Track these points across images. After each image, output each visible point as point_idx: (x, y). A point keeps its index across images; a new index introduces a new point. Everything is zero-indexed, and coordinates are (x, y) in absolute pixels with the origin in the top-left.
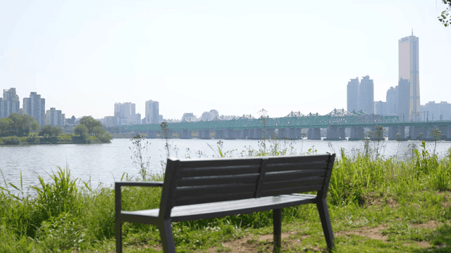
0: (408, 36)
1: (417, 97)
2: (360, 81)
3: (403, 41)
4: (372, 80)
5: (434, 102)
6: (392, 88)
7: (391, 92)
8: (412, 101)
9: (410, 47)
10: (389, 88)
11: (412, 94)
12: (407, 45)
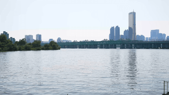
0: (132, 12)
2: (115, 28)
3: (130, 13)
4: (119, 27)
6: (126, 30)
7: (125, 32)
8: (133, 35)
9: (133, 16)
10: (125, 30)
12: (132, 15)
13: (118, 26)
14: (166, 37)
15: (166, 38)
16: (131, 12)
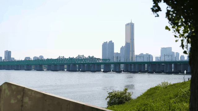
1: (133, 51)
2: (108, 43)
3: (127, 25)
4: (113, 43)
5: (143, 54)
6: (123, 46)
7: (122, 48)
8: (131, 53)
11: (131, 50)
12: (129, 27)
13: (111, 41)
14: (180, 56)
15: (180, 58)
16: (128, 23)
